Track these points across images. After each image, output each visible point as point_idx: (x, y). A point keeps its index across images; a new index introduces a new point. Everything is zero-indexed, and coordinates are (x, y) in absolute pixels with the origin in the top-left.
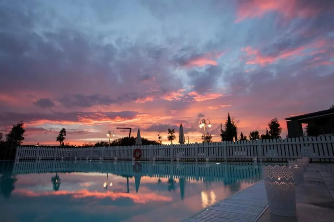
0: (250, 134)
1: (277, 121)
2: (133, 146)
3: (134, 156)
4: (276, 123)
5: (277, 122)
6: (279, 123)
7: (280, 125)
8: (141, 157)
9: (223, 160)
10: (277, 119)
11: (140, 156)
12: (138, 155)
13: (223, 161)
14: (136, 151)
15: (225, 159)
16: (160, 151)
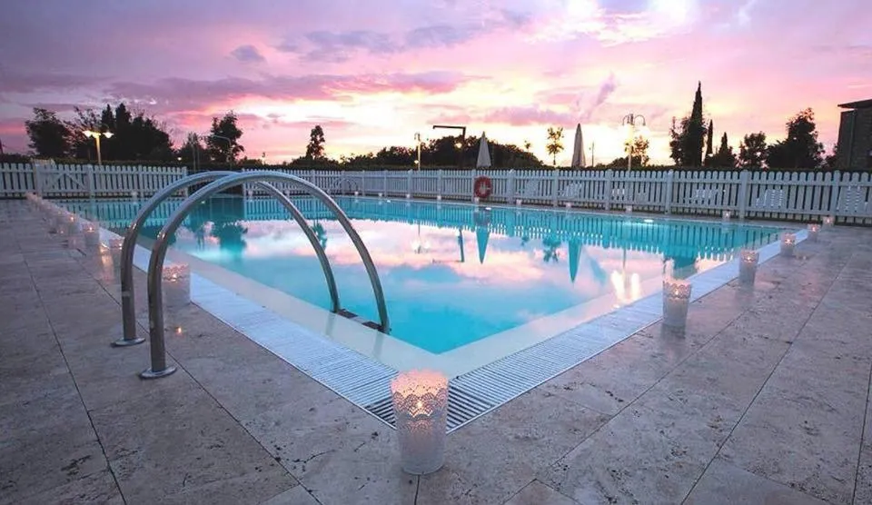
0: (743, 141)
1: (812, 117)
2: (474, 171)
3: (477, 193)
4: (809, 120)
5: (811, 119)
6: (813, 121)
7: (816, 126)
8: (491, 195)
9: (662, 210)
10: (813, 111)
11: (488, 193)
12: (483, 190)
13: (663, 213)
14: (479, 182)
15: (667, 208)
16: (527, 185)
